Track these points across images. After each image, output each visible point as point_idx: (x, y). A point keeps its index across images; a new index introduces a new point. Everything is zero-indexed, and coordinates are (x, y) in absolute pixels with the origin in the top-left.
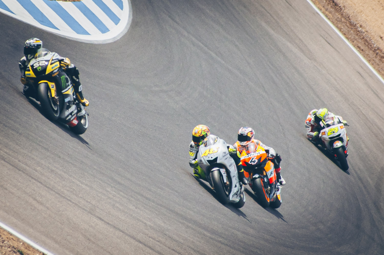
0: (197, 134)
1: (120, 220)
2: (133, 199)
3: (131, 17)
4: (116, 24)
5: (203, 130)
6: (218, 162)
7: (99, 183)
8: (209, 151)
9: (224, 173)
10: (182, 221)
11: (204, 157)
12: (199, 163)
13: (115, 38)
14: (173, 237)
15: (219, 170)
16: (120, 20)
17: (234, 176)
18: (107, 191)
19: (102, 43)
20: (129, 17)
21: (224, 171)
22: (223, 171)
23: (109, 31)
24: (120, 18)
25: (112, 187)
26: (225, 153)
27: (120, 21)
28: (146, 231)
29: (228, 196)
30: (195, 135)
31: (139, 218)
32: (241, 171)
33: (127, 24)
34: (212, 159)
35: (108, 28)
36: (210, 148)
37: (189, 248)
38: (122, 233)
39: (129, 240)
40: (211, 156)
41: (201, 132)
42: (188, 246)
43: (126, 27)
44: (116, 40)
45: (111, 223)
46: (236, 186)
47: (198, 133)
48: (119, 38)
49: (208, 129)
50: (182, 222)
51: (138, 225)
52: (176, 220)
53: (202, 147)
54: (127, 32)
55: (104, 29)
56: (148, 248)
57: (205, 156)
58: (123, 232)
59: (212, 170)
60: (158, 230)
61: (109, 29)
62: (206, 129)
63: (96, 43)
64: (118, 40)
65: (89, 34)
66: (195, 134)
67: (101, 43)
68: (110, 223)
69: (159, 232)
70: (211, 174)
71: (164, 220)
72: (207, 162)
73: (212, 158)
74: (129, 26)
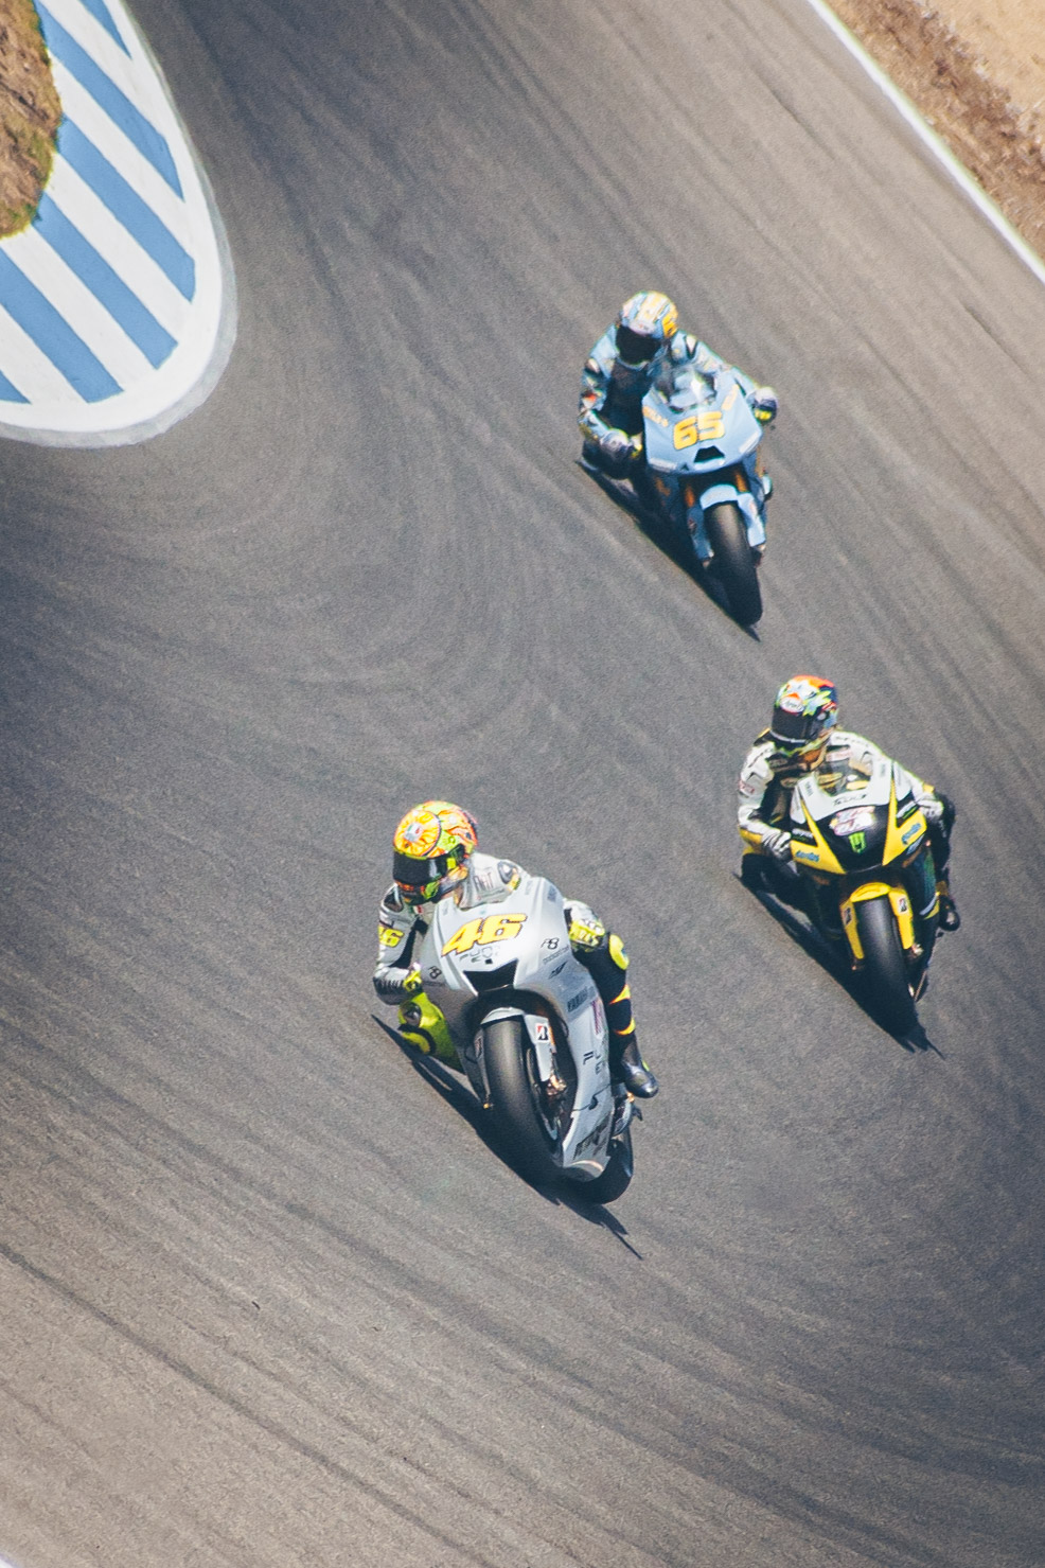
0: (414, 845)
1: (100, 1262)
2: (170, 1174)
3: (232, 335)
4: (156, 361)
5: (445, 826)
6: (518, 981)
7: (14, 1085)
8: (480, 930)
9: (540, 1038)
10: (395, 1292)
11: (452, 955)
12: (430, 983)
13: (144, 424)
14: (346, 1362)
15: (519, 1020)
16: (174, 343)
17: (589, 1056)
18: (51, 1128)
19: (83, 445)
20: (221, 334)
21: (540, 1028)
22: (538, 1024)
23: (118, 390)
24: (176, 336)
25: (73, 1108)
26: (553, 946)
27: (176, 352)
28: (219, 1323)
29: (555, 1146)
30: (408, 851)
31: (193, 1263)
32: (625, 1032)
33: (209, 367)
34: (490, 968)
35: (116, 378)
36: (484, 917)
37: (421, 1417)
38: (107, 1322)
39: (137, 1357)
40: (487, 953)
41: (434, 835)
42: (414, 1410)
43: (201, 382)
44: (150, 435)
45: (59, 1276)
46: (594, 1103)
47: (423, 843)
48: (162, 428)
49: (469, 826)
50: (396, 1296)
51: (186, 1297)
52: (369, 1286)
53: (446, 912)
54: (205, 404)
55: (93, 382)
56: (225, 1402)
57: (457, 954)
58: (111, 1322)
59: (486, 1020)
60: (278, 1323)
61: (120, 385)
62: (460, 823)
63: (53, 442)
64: (157, 438)
65: (24, 400)
66: (406, 846)
67: (76, 443)
68: (52, 1273)
69: (282, 1332)
70: (479, 1036)
71: (312, 1279)
72: (464, 978)
73: (489, 962)
74: (214, 379)
